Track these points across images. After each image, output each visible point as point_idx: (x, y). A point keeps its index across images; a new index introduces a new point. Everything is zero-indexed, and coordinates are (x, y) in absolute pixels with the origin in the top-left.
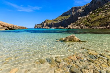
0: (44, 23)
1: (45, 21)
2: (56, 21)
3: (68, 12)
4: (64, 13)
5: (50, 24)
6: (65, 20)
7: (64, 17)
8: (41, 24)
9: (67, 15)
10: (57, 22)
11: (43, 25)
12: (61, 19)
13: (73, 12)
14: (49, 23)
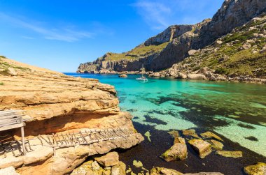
0: (103, 60)
1: (105, 56)
2: (133, 56)
3: (160, 35)
4: (151, 39)
5: (117, 63)
6: (154, 55)
7: (150, 47)
8: (95, 63)
9: (157, 44)
10: (135, 59)
11: (101, 66)
12: (144, 53)
13: (172, 36)
14: (114, 61)
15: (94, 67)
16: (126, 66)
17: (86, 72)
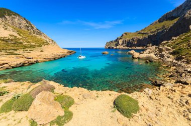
0: (121, 38)
1: (122, 35)
2: (144, 34)
5: (129, 41)
8: (116, 41)
9: (172, 18)
10: (145, 36)
11: (118, 43)
15: (115, 44)
16: (136, 42)
17: (109, 48)
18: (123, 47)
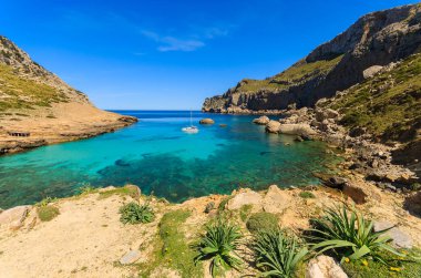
0: (236, 91)
1: (239, 85)
2: (281, 83)
4: (320, 48)
5: (253, 96)
6: (315, 80)
8: (224, 97)
9: (330, 56)
10: (283, 88)
11: (230, 101)
12: (299, 77)
15: (223, 102)
16: (266, 100)
17: (212, 111)
18: (240, 110)
